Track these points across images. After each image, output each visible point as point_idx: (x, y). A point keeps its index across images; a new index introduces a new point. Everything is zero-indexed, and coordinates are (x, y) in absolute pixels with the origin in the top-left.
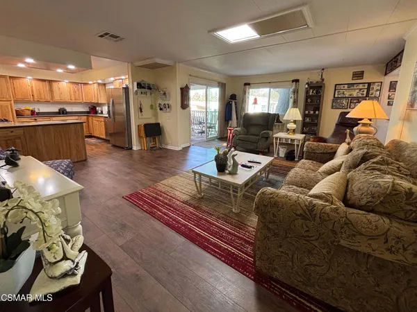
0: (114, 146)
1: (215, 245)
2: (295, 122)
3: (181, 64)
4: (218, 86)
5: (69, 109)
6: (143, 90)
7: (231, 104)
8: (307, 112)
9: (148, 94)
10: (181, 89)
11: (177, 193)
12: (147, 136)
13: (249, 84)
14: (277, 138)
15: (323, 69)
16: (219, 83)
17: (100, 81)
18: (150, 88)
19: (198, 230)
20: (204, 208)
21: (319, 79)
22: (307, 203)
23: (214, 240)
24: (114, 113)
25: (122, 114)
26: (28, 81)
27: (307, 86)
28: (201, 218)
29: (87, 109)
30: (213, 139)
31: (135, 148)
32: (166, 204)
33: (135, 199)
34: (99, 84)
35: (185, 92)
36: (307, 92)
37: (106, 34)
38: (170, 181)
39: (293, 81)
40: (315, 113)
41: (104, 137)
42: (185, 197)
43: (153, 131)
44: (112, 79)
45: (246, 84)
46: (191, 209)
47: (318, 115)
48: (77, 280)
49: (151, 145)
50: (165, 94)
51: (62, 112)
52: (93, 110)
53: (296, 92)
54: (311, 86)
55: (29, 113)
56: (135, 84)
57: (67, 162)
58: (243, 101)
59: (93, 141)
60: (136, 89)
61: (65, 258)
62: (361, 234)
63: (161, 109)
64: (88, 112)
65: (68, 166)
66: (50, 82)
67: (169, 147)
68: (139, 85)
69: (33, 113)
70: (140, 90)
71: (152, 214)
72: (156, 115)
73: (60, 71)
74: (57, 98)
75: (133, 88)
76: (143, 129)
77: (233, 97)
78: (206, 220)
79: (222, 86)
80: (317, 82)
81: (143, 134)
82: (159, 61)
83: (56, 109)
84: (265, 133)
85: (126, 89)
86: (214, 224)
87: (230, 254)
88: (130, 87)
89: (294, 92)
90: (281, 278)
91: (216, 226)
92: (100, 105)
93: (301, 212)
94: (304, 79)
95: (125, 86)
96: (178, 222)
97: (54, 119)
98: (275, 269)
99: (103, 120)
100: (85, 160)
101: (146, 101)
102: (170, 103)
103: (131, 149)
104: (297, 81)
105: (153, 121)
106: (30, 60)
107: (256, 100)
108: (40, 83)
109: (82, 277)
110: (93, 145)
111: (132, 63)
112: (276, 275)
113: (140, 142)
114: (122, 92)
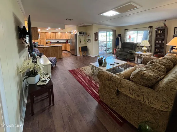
0: (72, 54)
1: (91, 90)
2: (146, 47)
3: (94, 25)
4: (112, 31)
5: (60, 41)
6: (81, 35)
7: (118, 39)
8: (157, 42)
9: (83, 36)
10: (95, 34)
11: (86, 72)
12: (82, 51)
13: (127, 30)
14: (136, 54)
15: (165, 21)
16: (112, 30)
17: (69, 32)
18: (84, 34)
19: (87, 84)
20: (93, 78)
21: (163, 25)
22: (111, 76)
23: (91, 88)
24: (72, 42)
25: (74, 43)
26: (50, 33)
27: (156, 29)
28: (90, 81)
29: (65, 41)
30: (110, 53)
31: (78, 55)
32: (80, 74)
33: (72, 72)
34: (69, 33)
35: (96, 35)
36: (157, 32)
37: (67, 19)
38: (85, 67)
39: (149, 27)
40: (162, 42)
41: (69, 51)
42: (88, 73)
43: (85, 49)
44: (73, 31)
45: (125, 30)
46: (88, 78)
47: (164, 43)
48: (46, 84)
49: (83, 54)
50: (89, 36)
51: (58, 42)
52: (67, 42)
53: (151, 32)
54: (158, 29)
55: (49, 43)
56: (79, 33)
57: (55, 58)
58: (124, 37)
59: (66, 52)
60: (79, 34)
61: (44, 78)
62: (123, 87)
63: (87, 41)
64: (66, 42)
65: (54, 59)
66: (55, 33)
67: (90, 56)
68: (80, 33)
69: (50, 43)
70: (80, 35)
71: (75, 77)
72: (86, 43)
73: (57, 30)
74: (57, 38)
75: (78, 34)
76: (81, 48)
77: (120, 35)
78: (91, 82)
79: (114, 31)
80: (163, 27)
81: (81, 50)
82: (86, 24)
83: (56, 41)
84: (130, 52)
85: (76, 35)
86: (93, 83)
87: (94, 93)
88: (77, 34)
89: (150, 32)
90: (106, 103)
91: (94, 84)
92: (69, 40)
93: (108, 78)
94: (155, 26)
95: (76, 34)
96: (82, 81)
97: (56, 44)
98: (104, 99)
99: (69, 45)
100: (62, 58)
101: (83, 38)
102: (91, 39)
103: (77, 55)
104: (151, 27)
105: (85, 46)
106: (49, 28)
107: (130, 36)
108: (53, 33)
109: (47, 83)
110: (66, 53)
111: (78, 26)
112: (104, 101)
113: (80, 53)
114: (75, 36)
